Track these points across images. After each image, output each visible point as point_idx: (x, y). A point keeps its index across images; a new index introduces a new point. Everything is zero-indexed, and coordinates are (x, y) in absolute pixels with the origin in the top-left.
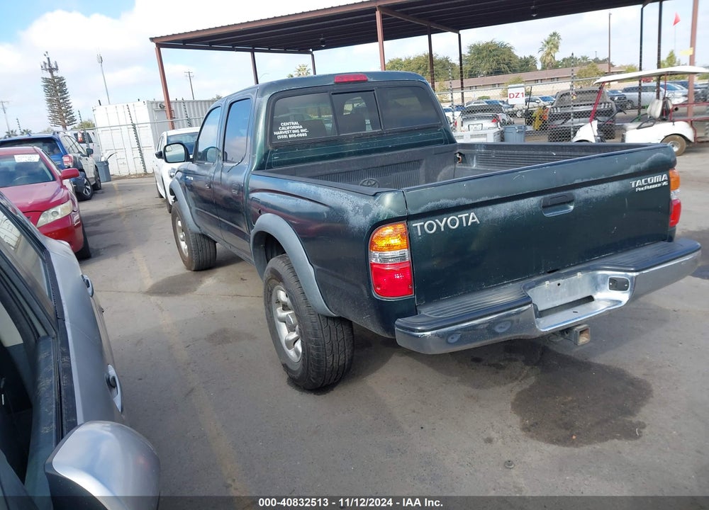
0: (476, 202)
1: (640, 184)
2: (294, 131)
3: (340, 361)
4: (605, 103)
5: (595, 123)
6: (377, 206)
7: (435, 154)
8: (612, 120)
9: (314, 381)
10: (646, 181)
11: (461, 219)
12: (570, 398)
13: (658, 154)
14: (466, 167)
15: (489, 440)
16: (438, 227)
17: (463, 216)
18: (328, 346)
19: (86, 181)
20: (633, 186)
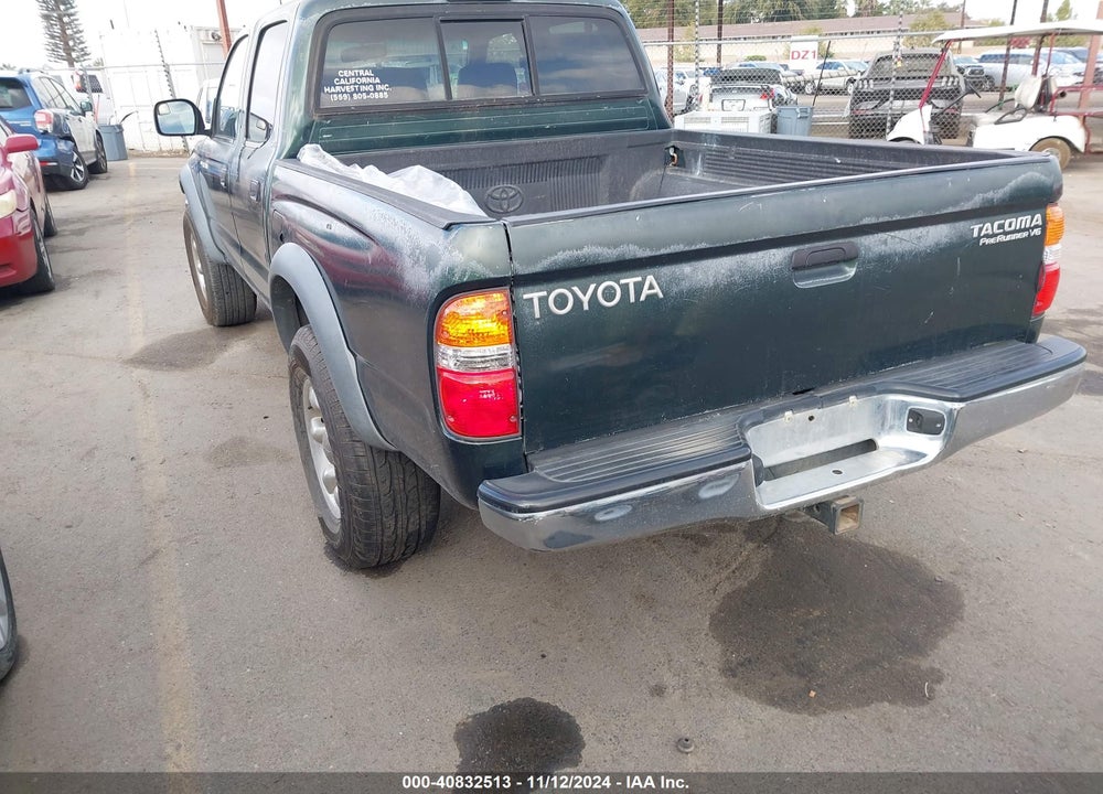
0: (658, 253)
1: (990, 232)
2: (363, 88)
3: (410, 526)
4: (948, 77)
5: (928, 109)
6: (450, 252)
7: (629, 147)
8: (955, 105)
9: (362, 558)
10: (1001, 226)
11: (625, 288)
12: (817, 613)
13: (1029, 174)
14: (683, 174)
15: (659, 691)
16: (578, 302)
17: (631, 281)
18: (386, 500)
19: (76, 156)
20: (975, 235)
